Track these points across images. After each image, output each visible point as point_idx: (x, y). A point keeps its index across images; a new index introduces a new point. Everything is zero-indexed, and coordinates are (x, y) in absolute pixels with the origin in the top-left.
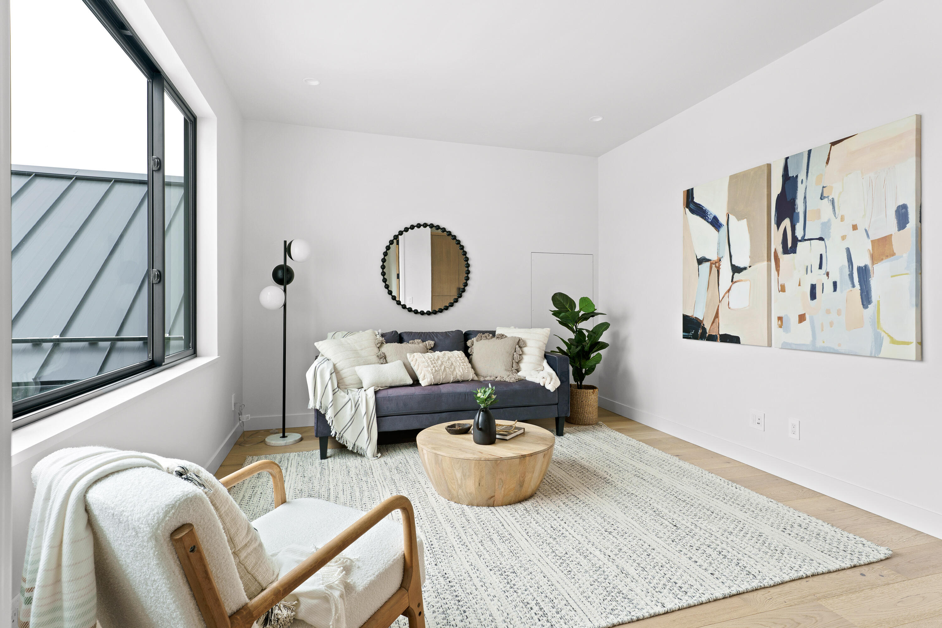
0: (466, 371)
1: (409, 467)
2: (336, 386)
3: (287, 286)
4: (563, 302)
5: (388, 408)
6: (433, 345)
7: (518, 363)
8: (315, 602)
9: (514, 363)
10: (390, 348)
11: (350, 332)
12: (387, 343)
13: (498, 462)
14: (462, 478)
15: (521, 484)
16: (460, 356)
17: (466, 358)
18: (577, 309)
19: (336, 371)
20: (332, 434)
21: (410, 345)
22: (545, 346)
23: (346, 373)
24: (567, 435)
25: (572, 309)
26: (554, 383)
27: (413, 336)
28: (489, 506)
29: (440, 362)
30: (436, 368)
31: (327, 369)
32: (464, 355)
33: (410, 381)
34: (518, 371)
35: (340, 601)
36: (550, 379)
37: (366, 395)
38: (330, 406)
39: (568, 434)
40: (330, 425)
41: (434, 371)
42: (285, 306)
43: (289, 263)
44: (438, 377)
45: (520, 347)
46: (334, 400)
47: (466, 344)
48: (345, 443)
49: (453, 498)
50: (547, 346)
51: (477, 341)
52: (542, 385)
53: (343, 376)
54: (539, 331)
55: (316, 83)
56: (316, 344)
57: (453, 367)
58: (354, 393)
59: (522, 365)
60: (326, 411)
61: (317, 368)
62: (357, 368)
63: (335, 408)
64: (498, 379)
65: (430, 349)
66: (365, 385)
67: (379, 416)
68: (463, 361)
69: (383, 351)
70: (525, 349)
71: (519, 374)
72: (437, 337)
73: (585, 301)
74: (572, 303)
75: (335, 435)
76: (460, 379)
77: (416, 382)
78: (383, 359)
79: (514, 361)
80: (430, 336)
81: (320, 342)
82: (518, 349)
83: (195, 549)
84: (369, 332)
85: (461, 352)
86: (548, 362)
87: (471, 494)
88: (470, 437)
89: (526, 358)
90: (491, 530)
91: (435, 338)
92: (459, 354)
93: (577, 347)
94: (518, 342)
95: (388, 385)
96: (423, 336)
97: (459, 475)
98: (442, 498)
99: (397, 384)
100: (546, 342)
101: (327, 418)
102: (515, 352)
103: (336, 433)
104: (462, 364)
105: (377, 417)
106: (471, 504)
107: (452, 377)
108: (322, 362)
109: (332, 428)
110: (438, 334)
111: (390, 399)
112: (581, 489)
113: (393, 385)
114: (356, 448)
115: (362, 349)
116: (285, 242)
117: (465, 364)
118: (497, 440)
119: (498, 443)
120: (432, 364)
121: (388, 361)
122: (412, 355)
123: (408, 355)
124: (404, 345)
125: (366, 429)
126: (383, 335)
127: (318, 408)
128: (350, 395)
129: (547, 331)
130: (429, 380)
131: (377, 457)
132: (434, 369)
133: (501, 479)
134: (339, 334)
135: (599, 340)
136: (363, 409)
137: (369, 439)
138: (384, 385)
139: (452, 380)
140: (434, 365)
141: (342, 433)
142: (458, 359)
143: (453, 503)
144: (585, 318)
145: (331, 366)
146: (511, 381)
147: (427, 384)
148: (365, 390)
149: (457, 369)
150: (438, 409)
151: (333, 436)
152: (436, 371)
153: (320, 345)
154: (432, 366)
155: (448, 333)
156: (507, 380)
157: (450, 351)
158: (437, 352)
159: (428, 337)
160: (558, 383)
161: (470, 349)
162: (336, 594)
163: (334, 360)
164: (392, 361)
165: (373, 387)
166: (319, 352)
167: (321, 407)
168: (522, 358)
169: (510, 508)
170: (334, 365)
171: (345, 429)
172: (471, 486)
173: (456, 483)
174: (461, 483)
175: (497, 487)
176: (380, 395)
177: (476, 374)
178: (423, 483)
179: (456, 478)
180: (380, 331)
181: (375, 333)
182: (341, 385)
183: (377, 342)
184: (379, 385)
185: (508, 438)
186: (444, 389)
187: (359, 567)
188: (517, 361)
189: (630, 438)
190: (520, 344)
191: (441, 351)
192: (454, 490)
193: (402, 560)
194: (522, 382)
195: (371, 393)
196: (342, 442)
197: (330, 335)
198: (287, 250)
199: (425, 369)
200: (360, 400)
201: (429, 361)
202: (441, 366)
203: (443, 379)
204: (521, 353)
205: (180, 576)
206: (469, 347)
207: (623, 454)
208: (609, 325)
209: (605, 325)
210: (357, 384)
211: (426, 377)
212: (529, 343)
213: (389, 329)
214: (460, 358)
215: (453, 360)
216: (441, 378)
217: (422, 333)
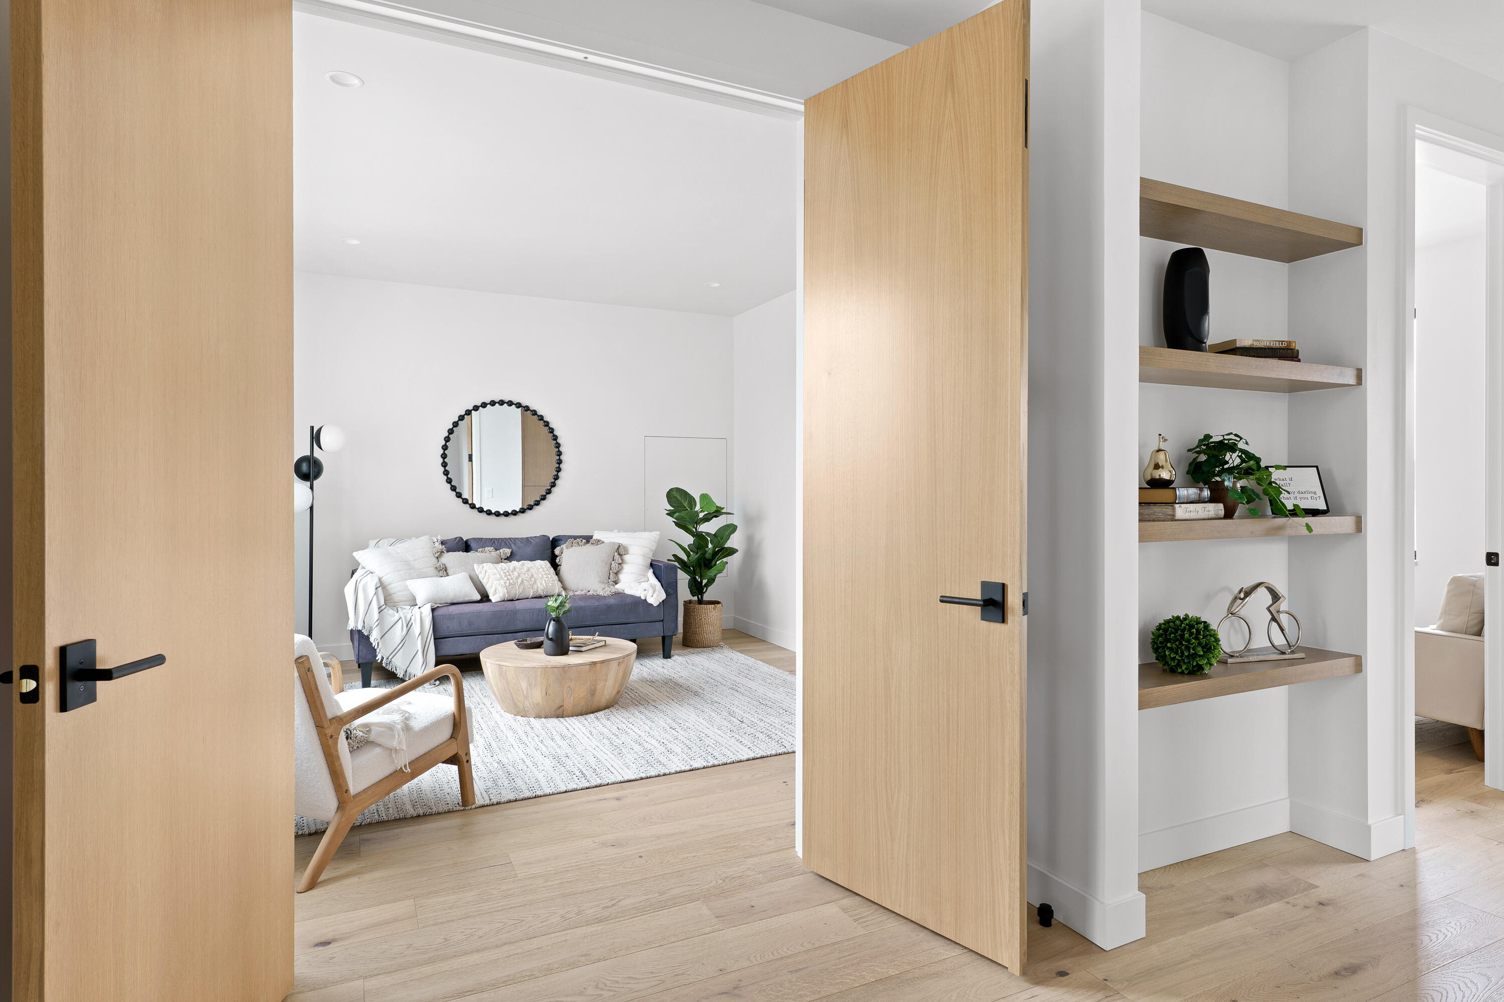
0: (550, 585)
1: (473, 693)
2: (382, 602)
3: (314, 482)
4: (680, 499)
5: (448, 627)
6: (509, 554)
7: (617, 574)
8: (383, 729)
9: (611, 574)
10: (452, 559)
11: (400, 539)
12: (448, 551)
13: (565, 668)
14: (528, 689)
15: (593, 692)
16: (543, 566)
17: (552, 570)
18: (698, 508)
19: (381, 585)
20: (377, 659)
21: (478, 554)
22: (652, 553)
23: (395, 587)
24: (675, 658)
25: (691, 509)
26: (658, 596)
27: (484, 543)
28: (557, 717)
29: (516, 574)
30: (511, 581)
31: (371, 584)
32: (549, 565)
33: (478, 597)
34: (616, 583)
35: (401, 733)
36: (652, 592)
37: (421, 613)
38: (374, 627)
39: (676, 656)
40: (376, 648)
41: (507, 584)
42: (311, 508)
43: (317, 453)
44: (513, 592)
45: (619, 554)
46: (381, 620)
47: (553, 552)
48: (394, 670)
49: (520, 712)
50: (655, 553)
51: (567, 548)
52: (643, 598)
53: (392, 591)
54: (646, 535)
55: (355, 242)
56: (355, 554)
57: (533, 579)
58: (405, 611)
59: (622, 576)
60: (370, 632)
61: (358, 581)
62: (409, 582)
63: (381, 629)
64: (591, 593)
65: (505, 559)
66: (419, 602)
67: (436, 637)
68: (547, 572)
69: (443, 563)
70: (626, 557)
71: (617, 586)
72: (515, 544)
73: (705, 497)
74: (692, 501)
75: (382, 660)
76: (542, 594)
77: (485, 598)
78: (444, 571)
79: (611, 571)
80: (505, 543)
81: (361, 552)
82: (617, 556)
83: (309, 669)
84: (424, 539)
85: (547, 562)
86: (654, 573)
87: (537, 704)
88: (541, 650)
89: (626, 568)
90: (555, 733)
91: (513, 546)
92: (543, 565)
93: (697, 553)
94: (618, 549)
95: (450, 601)
96: (497, 543)
97: (524, 685)
98: (508, 714)
99: (461, 600)
100: (654, 548)
101: (372, 640)
102: (613, 560)
103: (383, 658)
104: (545, 576)
105: (434, 639)
106: (538, 716)
107: (532, 591)
108: (365, 575)
109: (378, 651)
110: (517, 541)
111: (451, 617)
112: (664, 701)
113: (455, 601)
114: (408, 675)
115: (415, 560)
116: (312, 428)
117: (549, 576)
118: (570, 652)
119: (571, 654)
120: (506, 576)
121: (449, 574)
122: (481, 566)
123: (476, 566)
124: (471, 554)
125: (420, 653)
126: (442, 543)
127: (360, 628)
128: (401, 613)
129: (654, 535)
130: (501, 595)
131: (435, 684)
132: (508, 582)
133: (569, 687)
134: (385, 542)
135: (726, 546)
136: (416, 629)
137: (425, 663)
138: (443, 602)
139: (531, 595)
140: (509, 577)
141: (390, 658)
142: (541, 570)
143: (519, 717)
144: (707, 519)
145: (376, 580)
146: (606, 595)
147: (499, 600)
148: (419, 608)
149: (538, 582)
150: (512, 628)
151: (379, 661)
152: (510, 584)
153: (359, 555)
154: (506, 579)
155: (530, 539)
156: (601, 593)
157: (531, 560)
158: (513, 562)
159: (503, 543)
160: (663, 596)
161: (558, 558)
162: (399, 727)
163: (379, 572)
164: (454, 574)
165: (430, 604)
166: (360, 564)
167: (364, 627)
168: (622, 568)
169: (581, 718)
170: (380, 579)
171: (394, 652)
172: (537, 696)
173: (521, 695)
174: (527, 693)
175: (565, 696)
176: (437, 613)
177: (565, 588)
178: (488, 703)
179: (522, 688)
180: (439, 538)
181: (433, 540)
182: (388, 601)
183: (435, 551)
184: (438, 602)
185: (583, 649)
186: (519, 605)
187: (415, 718)
188: (615, 571)
189: (748, 657)
190: (620, 551)
191: (518, 561)
192: (520, 702)
193: (452, 717)
194: (619, 595)
195: (427, 611)
196: (390, 669)
197: (372, 543)
198: (315, 438)
199: (497, 582)
200: (413, 618)
201: (502, 572)
202: (517, 578)
203: (521, 594)
204: (620, 562)
205: (300, 687)
206: (557, 556)
207: (731, 672)
208: (736, 527)
209: (731, 527)
210: (409, 601)
211: (497, 591)
212: (631, 550)
213: (451, 535)
214: (543, 568)
215: (533, 571)
216: (517, 592)
217: (496, 539)
